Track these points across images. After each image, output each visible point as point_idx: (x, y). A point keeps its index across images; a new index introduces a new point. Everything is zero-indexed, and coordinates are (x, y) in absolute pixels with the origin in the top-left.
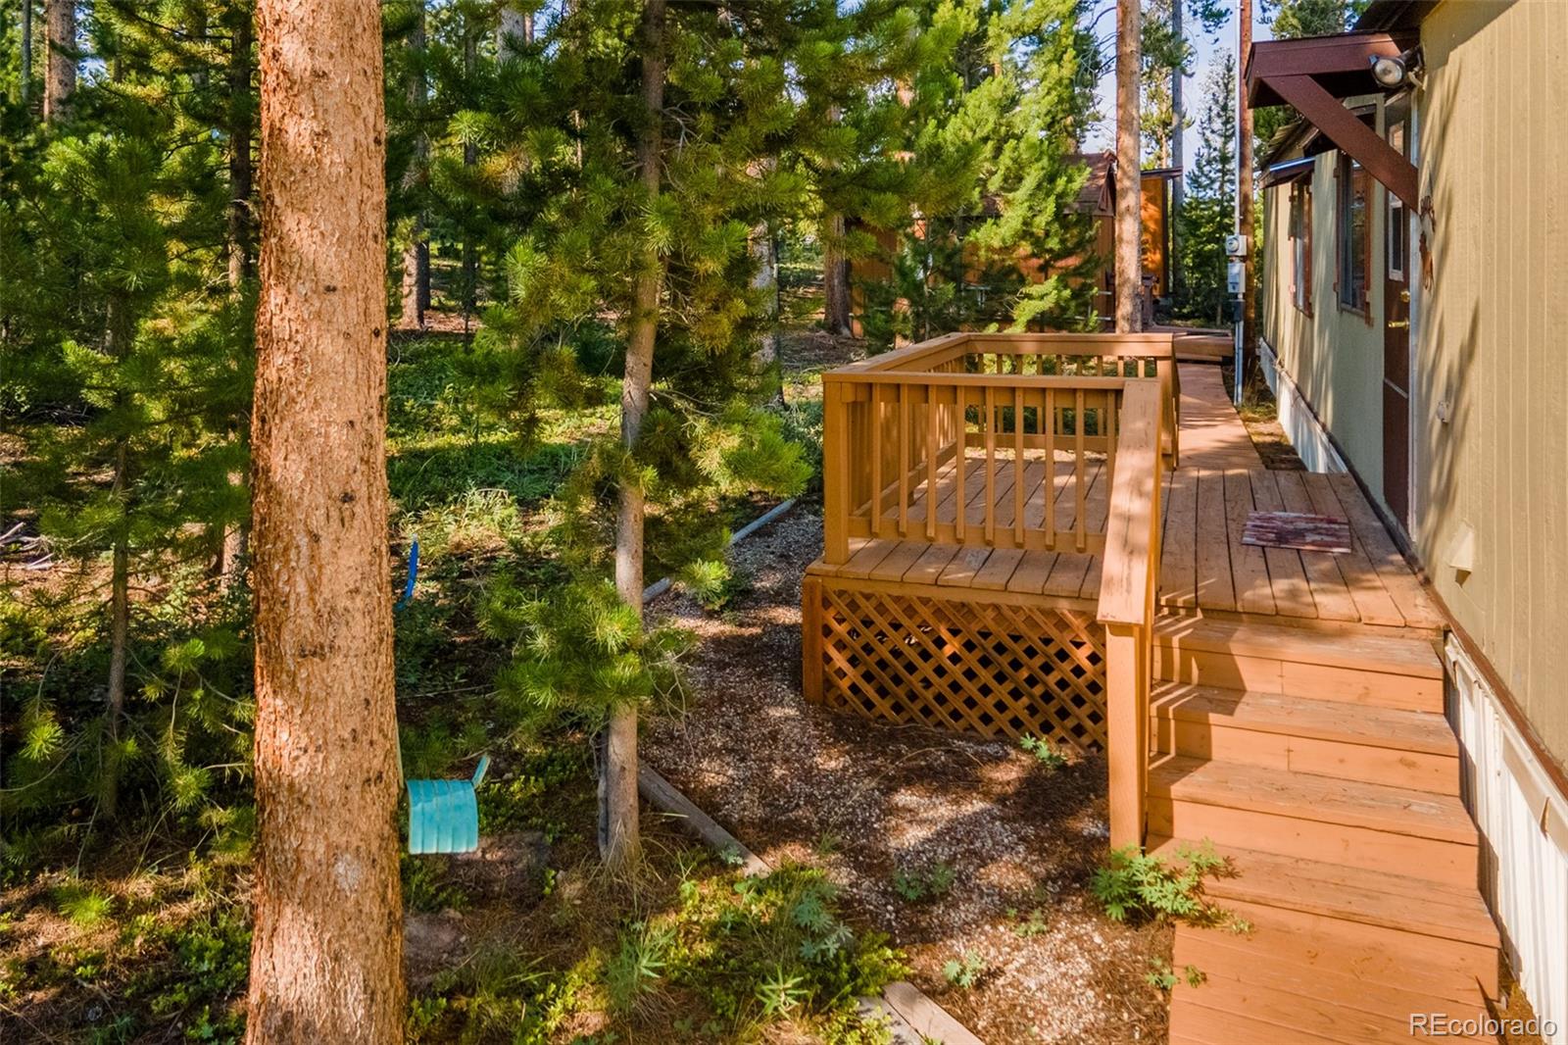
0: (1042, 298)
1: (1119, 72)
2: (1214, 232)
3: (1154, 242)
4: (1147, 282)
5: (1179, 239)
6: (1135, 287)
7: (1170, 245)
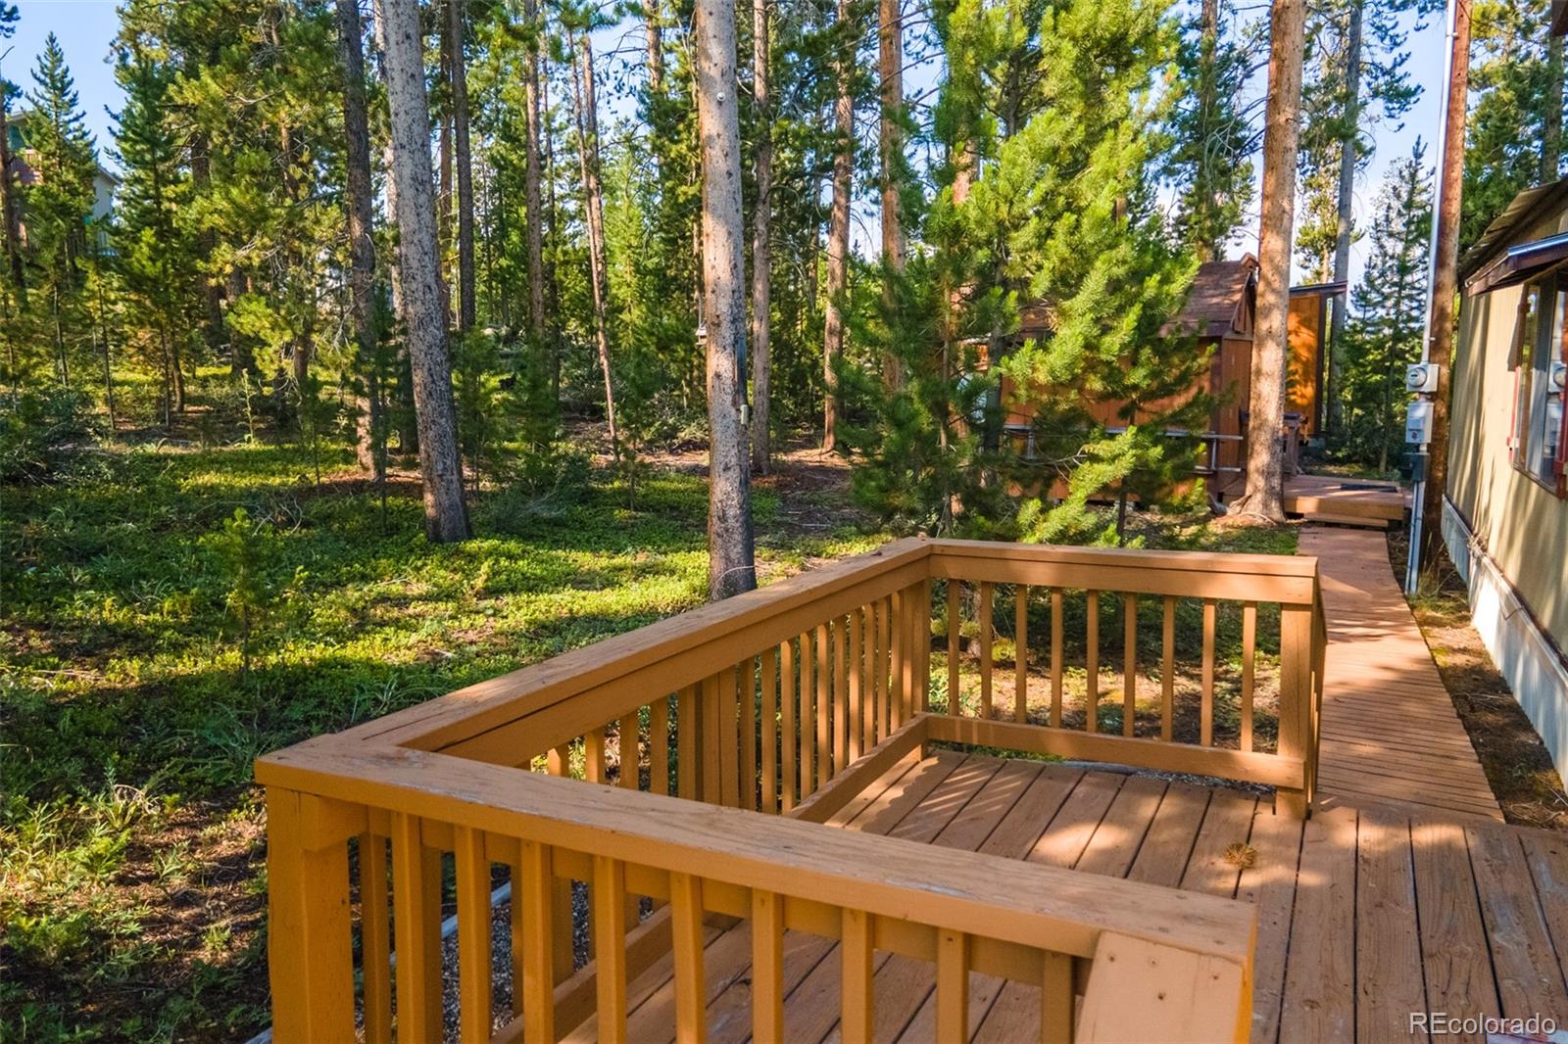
0: (1113, 459)
1: (1268, 150)
2: (1383, 360)
3: (1306, 373)
4: (1292, 423)
5: (1337, 368)
6: (1274, 431)
7: (1326, 375)
